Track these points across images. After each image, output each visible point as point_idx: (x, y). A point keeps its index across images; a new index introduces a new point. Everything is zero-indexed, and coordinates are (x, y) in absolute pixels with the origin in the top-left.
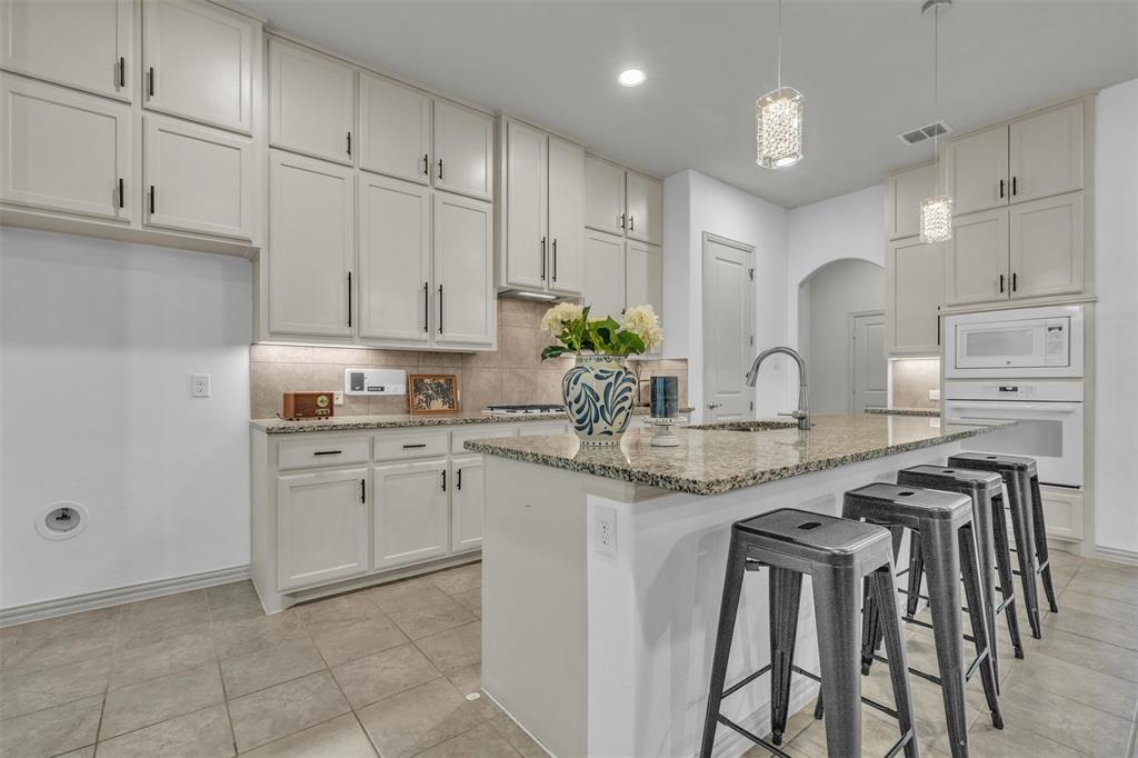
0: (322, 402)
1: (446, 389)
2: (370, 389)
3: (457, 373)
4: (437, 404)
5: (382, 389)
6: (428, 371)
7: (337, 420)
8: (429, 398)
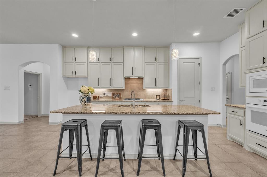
0: (97, 97)
1: (119, 95)
2: (106, 95)
3: (121, 93)
4: (117, 98)
5: (108, 95)
6: (116, 92)
7: (100, 100)
8: (116, 97)
